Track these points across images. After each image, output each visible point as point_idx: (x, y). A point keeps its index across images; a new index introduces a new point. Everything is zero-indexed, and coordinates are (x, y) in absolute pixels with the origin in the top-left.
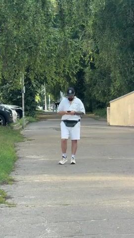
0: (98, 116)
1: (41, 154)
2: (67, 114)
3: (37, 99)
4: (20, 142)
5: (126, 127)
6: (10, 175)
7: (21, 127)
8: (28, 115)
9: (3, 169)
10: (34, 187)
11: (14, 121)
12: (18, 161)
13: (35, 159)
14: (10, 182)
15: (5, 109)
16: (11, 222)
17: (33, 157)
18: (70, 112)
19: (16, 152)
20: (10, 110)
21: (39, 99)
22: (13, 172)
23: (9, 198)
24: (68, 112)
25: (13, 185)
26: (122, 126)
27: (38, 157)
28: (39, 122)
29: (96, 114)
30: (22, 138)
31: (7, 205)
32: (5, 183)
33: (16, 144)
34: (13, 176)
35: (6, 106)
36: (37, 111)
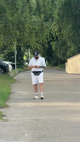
0: (61, 68)
1: (26, 91)
2: (35, 68)
3: (25, 58)
4: (13, 83)
5: (77, 74)
6: (6, 103)
7: (14, 74)
8: (19, 68)
9: (2, 99)
10: (20, 110)
11: (10, 71)
12: (11, 95)
13: (21, 93)
14: (5, 107)
15: (5, 64)
16: (5, 130)
17: (20, 92)
18: (37, 66)
19: (10, 89)
20: (7, 65)
21: (26, 58)
22: (8, 101)
23: (4, 116)
24: (35, 66)
25: (7, 109)
26: (75, 74)
27: (24, 92)
28: (26, 72)
29: (60, 67)
30: (15, 81)
31: (3, 120)
32: (2, 107)
33: (10, 84)
34: (8, 103)
35: (5, 62)
36: (25, 65)
